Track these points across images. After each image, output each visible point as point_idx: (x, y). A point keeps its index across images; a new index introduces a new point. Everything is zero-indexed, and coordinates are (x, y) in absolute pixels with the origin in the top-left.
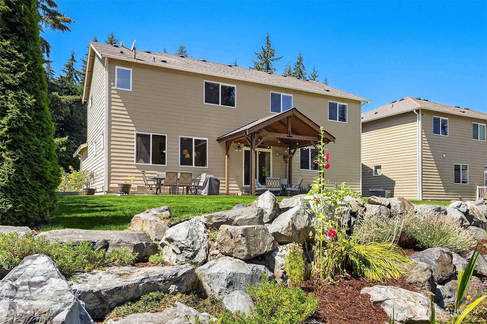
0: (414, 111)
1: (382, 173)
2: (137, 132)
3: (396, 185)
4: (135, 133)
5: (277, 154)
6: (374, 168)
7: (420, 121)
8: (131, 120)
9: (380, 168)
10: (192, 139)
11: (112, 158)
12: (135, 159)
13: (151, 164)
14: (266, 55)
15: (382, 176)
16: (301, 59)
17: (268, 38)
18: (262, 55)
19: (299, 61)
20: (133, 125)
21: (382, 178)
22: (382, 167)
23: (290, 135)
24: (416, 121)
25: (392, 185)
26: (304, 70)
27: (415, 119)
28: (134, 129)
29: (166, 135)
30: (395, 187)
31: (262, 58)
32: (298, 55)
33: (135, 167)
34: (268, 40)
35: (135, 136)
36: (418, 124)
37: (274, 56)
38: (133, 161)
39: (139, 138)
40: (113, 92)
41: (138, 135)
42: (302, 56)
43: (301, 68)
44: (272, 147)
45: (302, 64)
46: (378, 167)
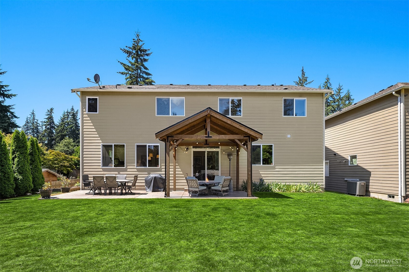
0: (394, 93)
1: (358, 163)
2: (102, 144)
3: (372, 176)
4: (101, 144)
5: (224, 153)
6: (349, 158)
7: (402, 104)
8: (98, 135)
9: (356, 158)
10: (146, 146)
11: (85, 164)
12: (101, 164)
13: (113, 167)
14: (301, 82)
15: (357, 166)
16: (328, 79)
17: (303, 70)
18: (298, 82)
19: (327, 81)
20: (99, 139)
21: (358, 168)
22: (357, 157)
23: (209, 135)
24: (397, 104)
25: (368, 176)
26: (331, 87)
27: (395, 103)
28: (101, 141)
29: (125, 144)
30: (371, 178)
31: (298, 84)
32: (326, 77)
33: (101, 170)
34: (303, 72)
35: (101, 147)
36: (400, 107)
37: (307, 81)
38: (100, 166)
39: (104, 148)
40: (84, 116)
41: (103, 146)
42: (329, 77)
43: (328, 85)
44: (220, 146)
45: (329, 82)
46: (354, 157)
